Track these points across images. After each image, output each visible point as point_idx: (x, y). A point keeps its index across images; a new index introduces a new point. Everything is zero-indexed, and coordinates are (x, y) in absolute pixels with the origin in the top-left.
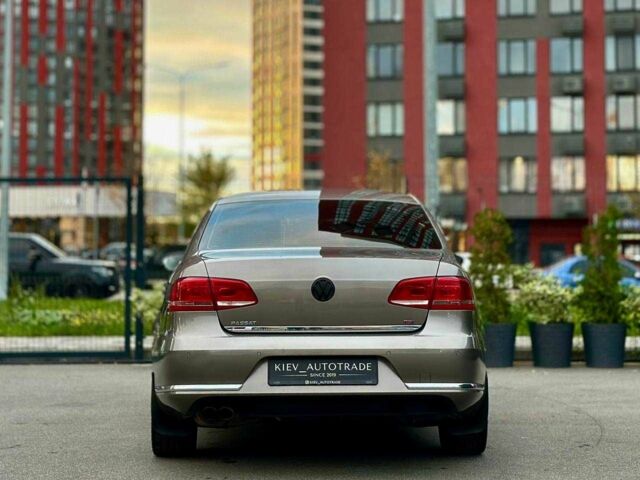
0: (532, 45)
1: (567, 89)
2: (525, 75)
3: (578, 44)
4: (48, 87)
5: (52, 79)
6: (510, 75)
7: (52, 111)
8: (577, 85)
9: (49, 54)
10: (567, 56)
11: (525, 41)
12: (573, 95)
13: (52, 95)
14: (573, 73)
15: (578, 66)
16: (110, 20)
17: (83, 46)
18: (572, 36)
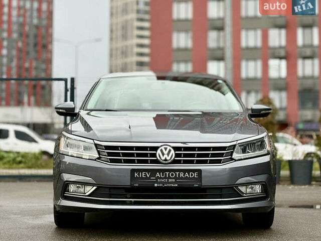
0: (259, 33)
1: (277, 54)
2: (255, 48)
3: (283, 32)
4: (3, 56)
5: (5, 52)
6: (248, 49)
7: (5, 69)
8: (283, 53)
9: (4, 39)
11: (255, 29)
12: (281, 58)
13: (5, 60)
14: (281, 47)
15: (283, 43)
16: (35, 21)
17: (21, 35)
18: (280, 27)
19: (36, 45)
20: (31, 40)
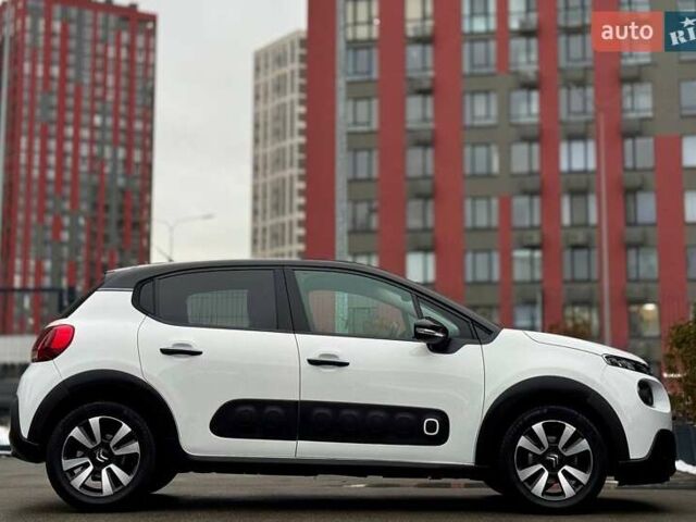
0: (495, 202)
1: (527, 242)
2: (488, 229)
3: (537, 201)
4: (62, 244)
5: (65, 236)
6: (475, 229)
7: (65, 267)
8: (536, 238)
9: (64, 213)
10: (527, 212)
11: (488, 198)
12: (533, 247)
13: (65, 251)
14: (532, 228)
15: (537, 221)
16: (121, 181)
17: (95, 206)
18: (531, 193)
19: (120, 223)
20: (113, 216)
